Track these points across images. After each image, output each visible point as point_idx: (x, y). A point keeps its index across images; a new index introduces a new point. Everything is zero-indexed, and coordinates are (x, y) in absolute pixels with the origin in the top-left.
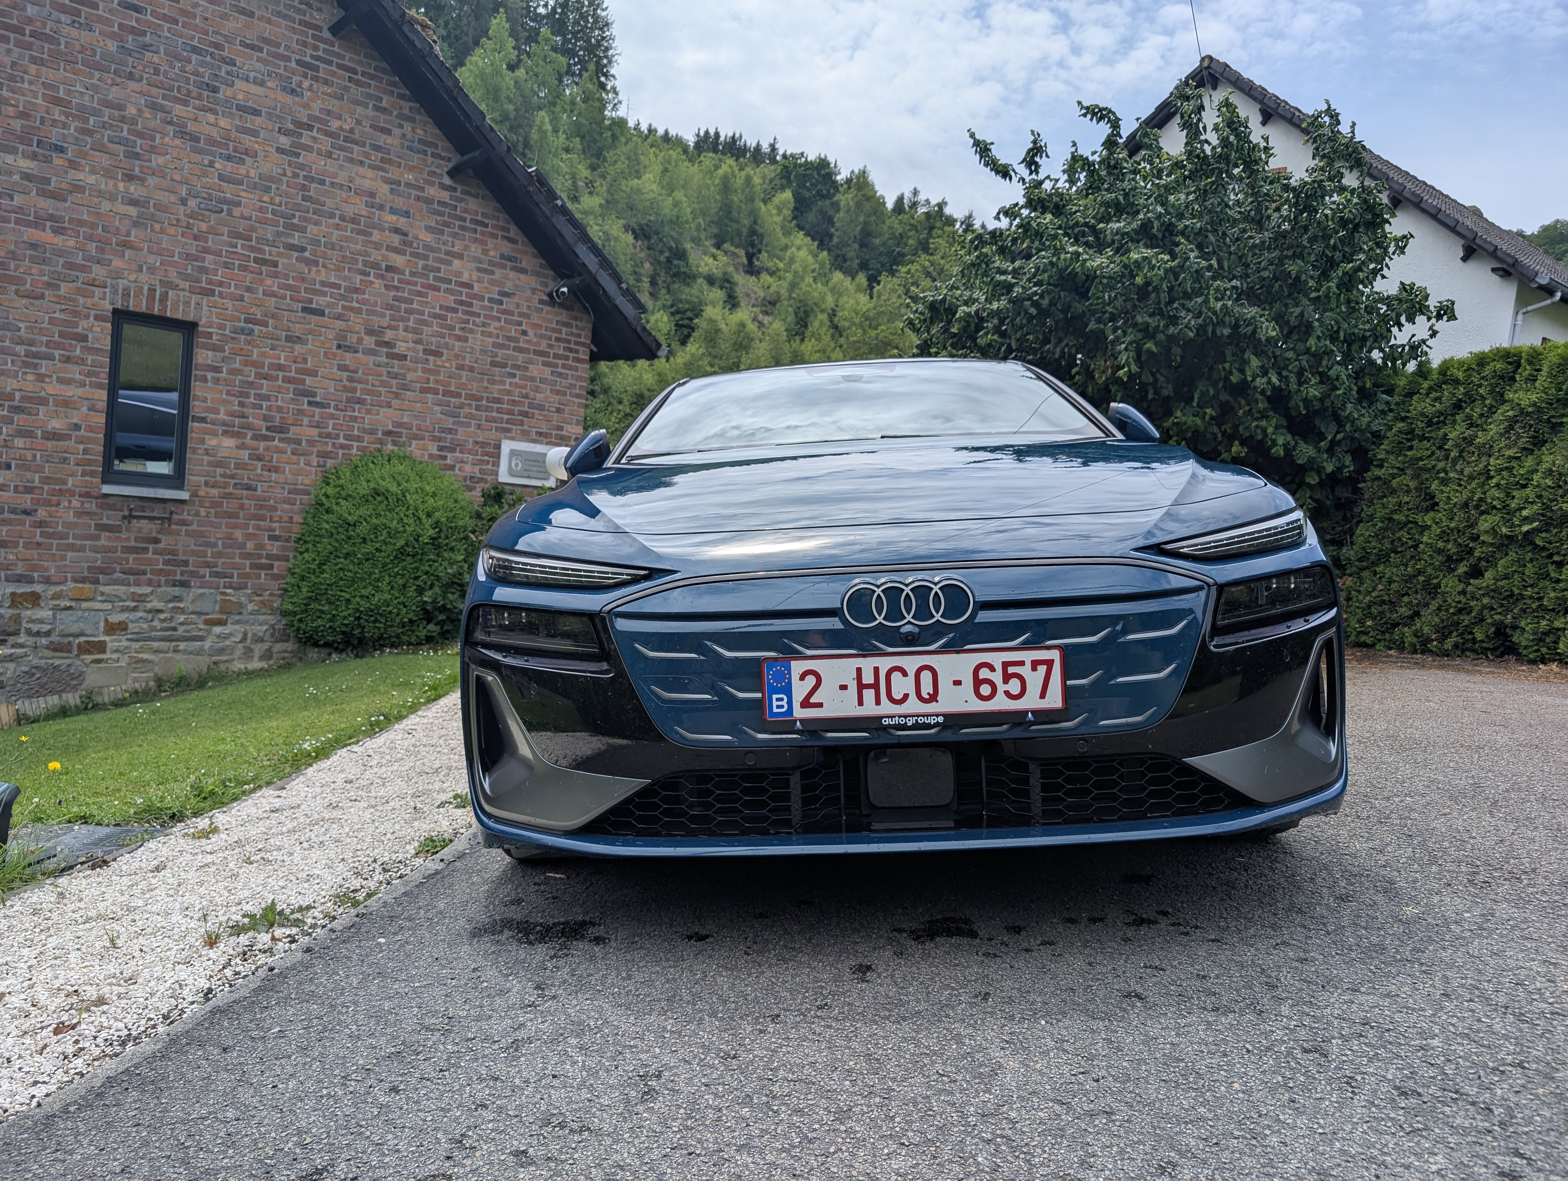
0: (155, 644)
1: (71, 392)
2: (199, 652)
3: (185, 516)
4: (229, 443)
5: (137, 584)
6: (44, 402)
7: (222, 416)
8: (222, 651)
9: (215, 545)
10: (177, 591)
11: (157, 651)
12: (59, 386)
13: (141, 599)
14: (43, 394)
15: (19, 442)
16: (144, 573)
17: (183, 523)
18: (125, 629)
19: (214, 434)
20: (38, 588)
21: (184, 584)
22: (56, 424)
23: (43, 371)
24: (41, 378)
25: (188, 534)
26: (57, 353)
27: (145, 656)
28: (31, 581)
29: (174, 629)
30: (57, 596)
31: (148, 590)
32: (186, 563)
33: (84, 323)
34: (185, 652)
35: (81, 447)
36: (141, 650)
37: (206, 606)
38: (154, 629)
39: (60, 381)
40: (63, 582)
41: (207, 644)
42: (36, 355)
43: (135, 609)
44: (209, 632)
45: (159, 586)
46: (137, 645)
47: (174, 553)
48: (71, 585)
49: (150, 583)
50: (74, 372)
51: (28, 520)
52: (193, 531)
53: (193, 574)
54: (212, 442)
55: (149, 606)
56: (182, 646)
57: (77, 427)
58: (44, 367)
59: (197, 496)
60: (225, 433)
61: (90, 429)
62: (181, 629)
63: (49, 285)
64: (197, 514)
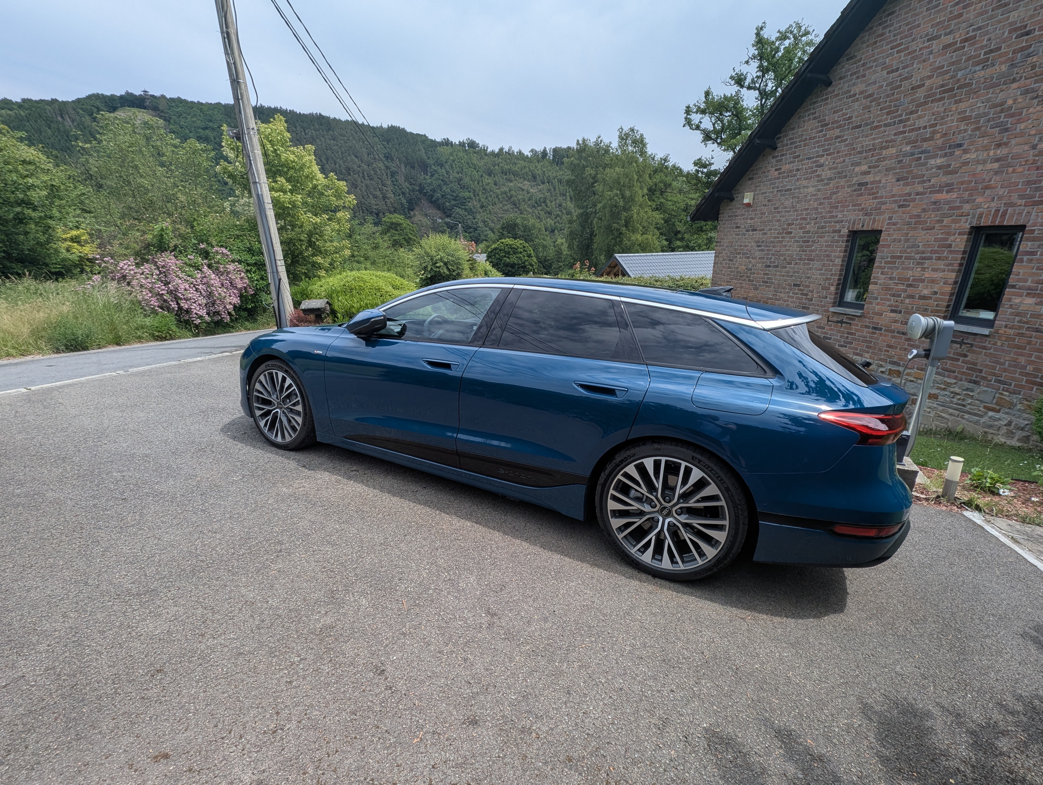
0: (951, 411)
1: (936, 275)
2: (976, 423)
3: (987, 344)
4: (1030, 301)
5: (949, 377)
6: (922, 281)
7: (1029, 283)
8: (991, 426)
9: (1003, 364)
10: (971, 386)
11: (951, 415)
12: (932, 273)
13: (949, 385)
14: (923, 277)
15: (907, 301)
16: (954, 372)
17: (984, 348)
18: (937, 398)
19: (1021, 295)
20: (901, 369)
21: (975, 382)
22: (926, 292)
23: (926, 266)
24: (924, 269)
25: (986, 355)
26: (934, 256)
27: (943, 415)
28: (899, 365)
29: (964, 406)
30: (908, 374)
31: (954, 381)
32: (981, 371)
33: (952, 238)
34: (967, 420)
35: (936, 303)
36: (942, 411)
37: (988, 398)
38: (952, 402)
39: (933, 270)
40: (913, 368)
41: (983, 420)
42: (924, 258)
43: (944, 389)
44: (986, 413)
45: (961, 380)
46: (941, 408)
47: (974, 364)
48: (915, 370)
49: (955, 378)
50: (941, 265)
51: (904, 337)
52: (990, 353)
53: (983, 378)
54: (1017, 300)
55: (952, 390)
56: (967, 416)
57: (936, 293)
58: (927, 263)
59: (998, 333)
60: (1028, 294)
61: (942, 294)
62: (969, 407)
63: (939, 221)
64: (995, 344)
